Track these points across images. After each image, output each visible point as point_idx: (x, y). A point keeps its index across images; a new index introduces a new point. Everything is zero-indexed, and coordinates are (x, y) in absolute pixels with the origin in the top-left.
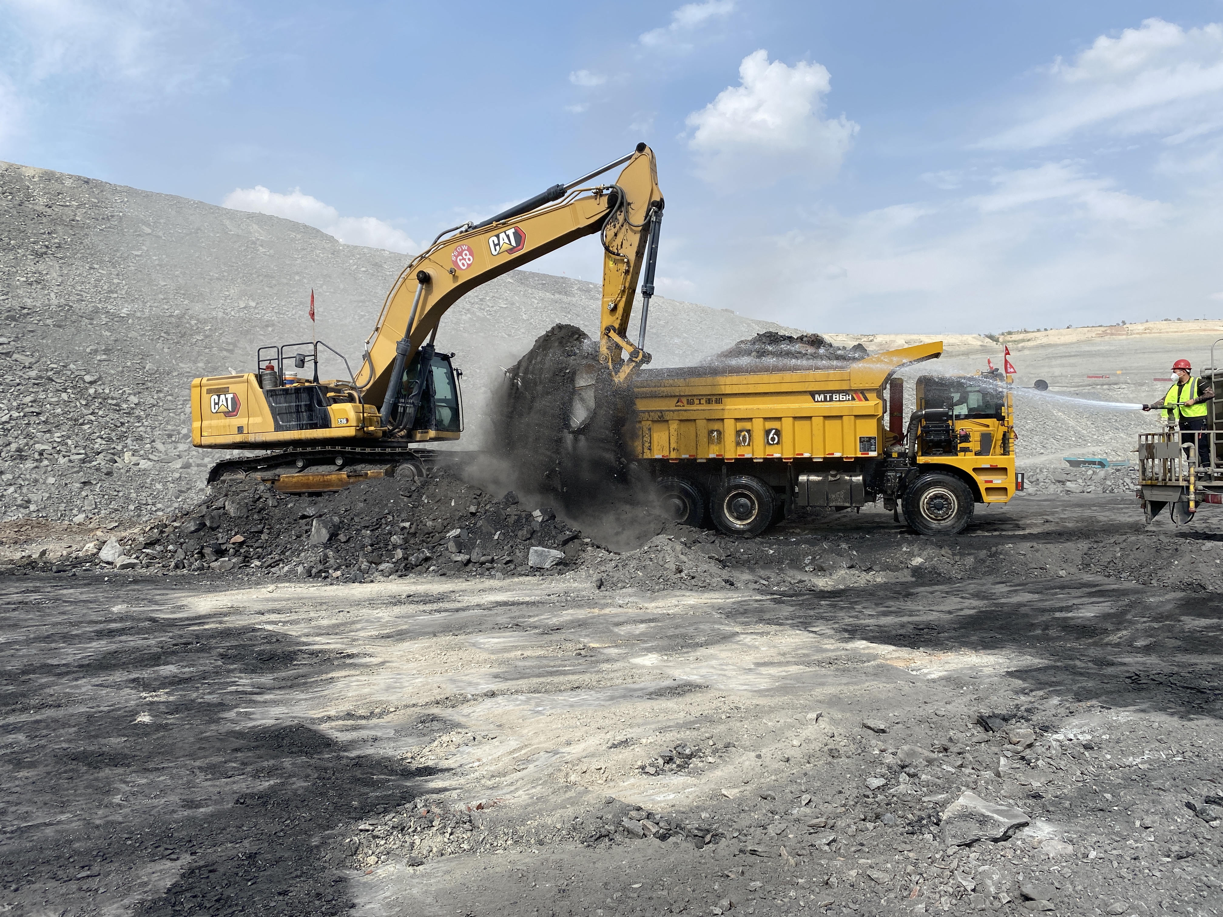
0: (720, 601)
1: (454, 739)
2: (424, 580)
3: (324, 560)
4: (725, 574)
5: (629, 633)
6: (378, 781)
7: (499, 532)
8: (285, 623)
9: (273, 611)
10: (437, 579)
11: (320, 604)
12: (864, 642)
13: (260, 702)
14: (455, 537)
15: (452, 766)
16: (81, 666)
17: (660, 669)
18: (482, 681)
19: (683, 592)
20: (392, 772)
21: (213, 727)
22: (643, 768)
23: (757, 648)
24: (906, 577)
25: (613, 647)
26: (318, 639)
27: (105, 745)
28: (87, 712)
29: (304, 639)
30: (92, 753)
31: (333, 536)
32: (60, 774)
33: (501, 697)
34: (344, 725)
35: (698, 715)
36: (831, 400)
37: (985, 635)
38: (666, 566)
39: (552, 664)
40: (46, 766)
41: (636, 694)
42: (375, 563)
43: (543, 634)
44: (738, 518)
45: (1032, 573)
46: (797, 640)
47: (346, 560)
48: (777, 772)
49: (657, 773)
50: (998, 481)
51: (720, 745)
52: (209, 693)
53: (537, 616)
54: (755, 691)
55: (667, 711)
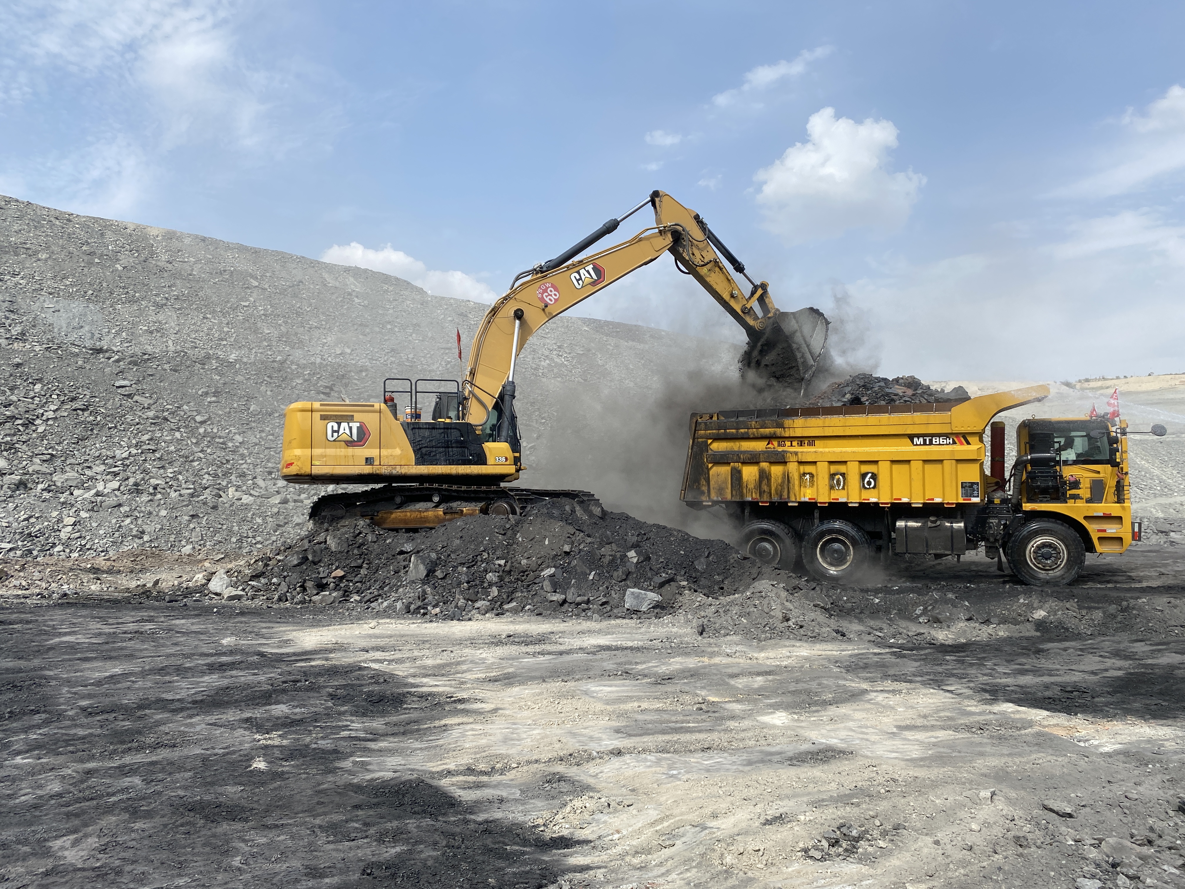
0: (835, 653)
1: (587, 805)
2: (521, 620)
3: (423, 597)
4: (833, 623)
5: (747, 686)
6: (514, 853)
7: (593, 573)
8: (390, 661)
9: (377, 649)
10: (534, 618)
11: (422, 642)
12: (1011, 705)
13: (374, 750)
14: (550, 576)
15: (591, 837)
16: (195, 702)
17: (794, 730)
18: (604, 737)
19: (793, 642)
20: (525, 842)
21: (330, 778)
22: (806, 851)
23: (893, 708)
24: (1029, 631)
25: (734, 701)
26: (425, 680)
27: (221, 794)
28: (202, 754)
29: (411, 680)
30: (209, 804)
31: (430, 573)
32: (177, 827)
33: (628, 756)
34: (466, 782)
35: (852, 786)
36: (931, 443)
37: (1148, 702)
38: (772, 613)
39: (674, 719)
40: (163, 816)
41: (776, 758)
42: (471, 601)
43: (656, 683)
44: (831, 564)
45: (1173, 631)
46: (936, 701)
47: (443, 596)
48: (964, 863)
49: (822, 859)
50: (1112, 530)
51: (889, 827)
52: (323, 738)
53: (644, 663)
54: (907, 760)
55: (815, 781)
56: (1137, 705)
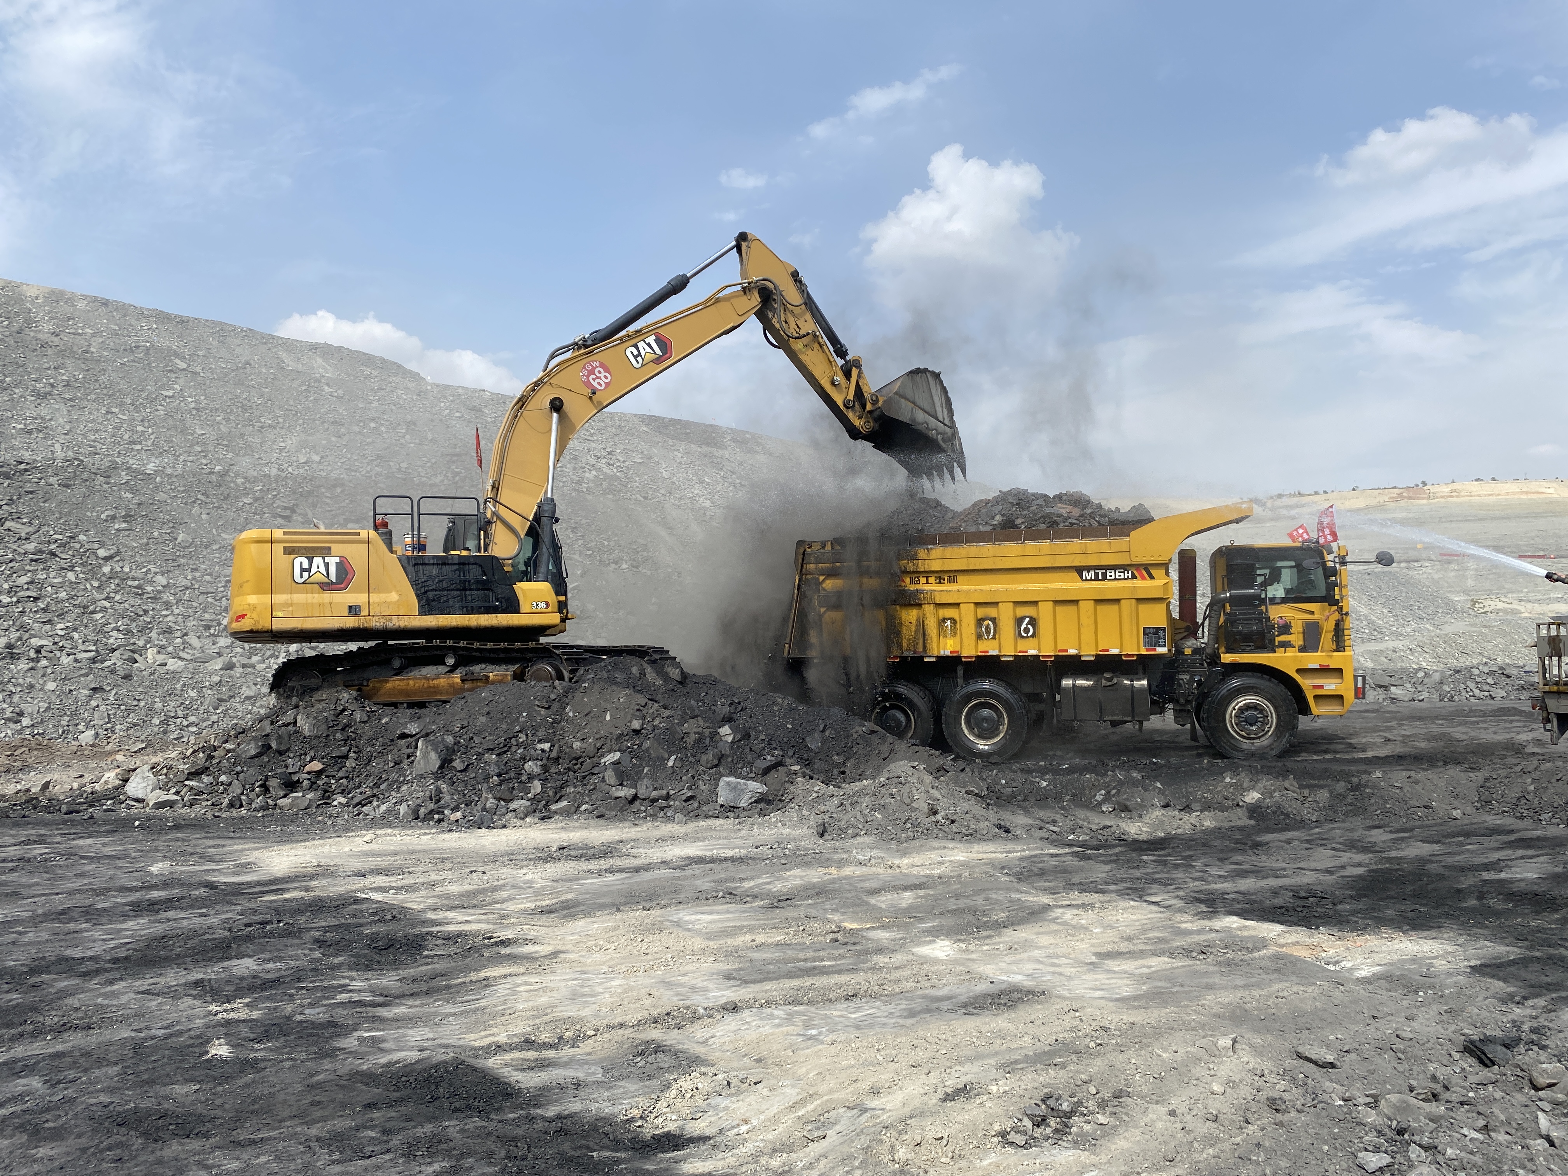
0: (999, 855)
1: (700, 1086)
2: (576, 824)
3: (436, 797)
4: (993, 815)
5: (893, 906)
6: (604, 1162)
7: (674, 757)
8: (398, 889)
9: (377, 871)
10: (593, 822)
11: (441, 860)
12: (1235, 918)
13: (388, 1020)
14: (613, 763)
15: (708, 1132)
16: (116, 960)
17: (962, 964)
18: (711, 985)
19: (943, 843)
20: (617, 1145)
21: (327, 1065)
22: (1003, 1134)
23: (1086, 929)
24: (1240, 819)
25: (878, 928)
26: (450, 915)
27: (166, 1098)
28: (133, 1038)
29: (431, 915)
30: (149, 1113)
31: (446, 763)
32: (101, 1151)
33: (747, 1011)
34: (524, 1060)
35: (1051, 1040)
36: (1104, 578)
37: (1403, 907)
38: (914, 804)
39: (801, 956)
40: (79, 1136)
41: (945, 1005)
42: (504, 800)
43: (773, 907)
44: (980, 736)
45: (1415, 813)
46: (1140, 917)
47: (465, 795)
48: (1211, 1141)
49: (1026, 1146)
50: (1330, 685)
51: (1108, 1095)
52: (311, 1005)
53: (752, 878)
54: (1117, 1000)
55: (1001, 1035)
56: (1390, 912)
